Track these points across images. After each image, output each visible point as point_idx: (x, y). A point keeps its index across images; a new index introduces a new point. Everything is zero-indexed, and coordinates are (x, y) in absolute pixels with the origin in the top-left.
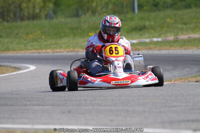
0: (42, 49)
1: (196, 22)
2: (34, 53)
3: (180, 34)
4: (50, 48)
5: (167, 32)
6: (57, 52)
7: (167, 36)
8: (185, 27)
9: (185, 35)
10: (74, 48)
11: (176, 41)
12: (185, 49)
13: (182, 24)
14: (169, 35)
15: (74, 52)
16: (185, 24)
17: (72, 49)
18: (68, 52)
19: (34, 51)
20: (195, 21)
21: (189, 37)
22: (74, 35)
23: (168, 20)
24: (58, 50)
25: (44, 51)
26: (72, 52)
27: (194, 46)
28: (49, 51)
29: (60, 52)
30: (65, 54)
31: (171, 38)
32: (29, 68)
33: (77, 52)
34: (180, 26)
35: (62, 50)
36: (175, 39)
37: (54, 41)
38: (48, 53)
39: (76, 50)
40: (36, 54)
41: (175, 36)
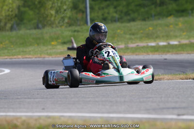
0: (13, 55)
1: (142, 33)
2: (7, 59)
3: (130, 43)
4: (20, 55)
5: (118, 41)
6: (26, 58)
7: (119, 45)
8: (133, 37)
9: (134, 43)
10: (41, 54)
11: (127, 48)
12: (136, 55)
13: (130, 34)
14: (120, 43)
15: (41, 58)
16: (133, 34)
17: (39, 55)
18: (36, 58)
19: (6, 57)
20: (141, 31)
21: (138, 45)
22: (38, 44)
23: (119, 31)
24: (28, 56)
25: (15, 57)
26: (39, 57)
27: (145, 52)
28: (20, 57)
29: (29, 58)
30: (33, 59)
31: (122, 46)
32: (4, 71)
33: (44, 58)
34: (128, 36)
35: (30, 56)
36: (125, 47)
37: (21, 49)
38: (19, 58)
39: (43, 56)
40: (8, 60)
41: (125, 44)
